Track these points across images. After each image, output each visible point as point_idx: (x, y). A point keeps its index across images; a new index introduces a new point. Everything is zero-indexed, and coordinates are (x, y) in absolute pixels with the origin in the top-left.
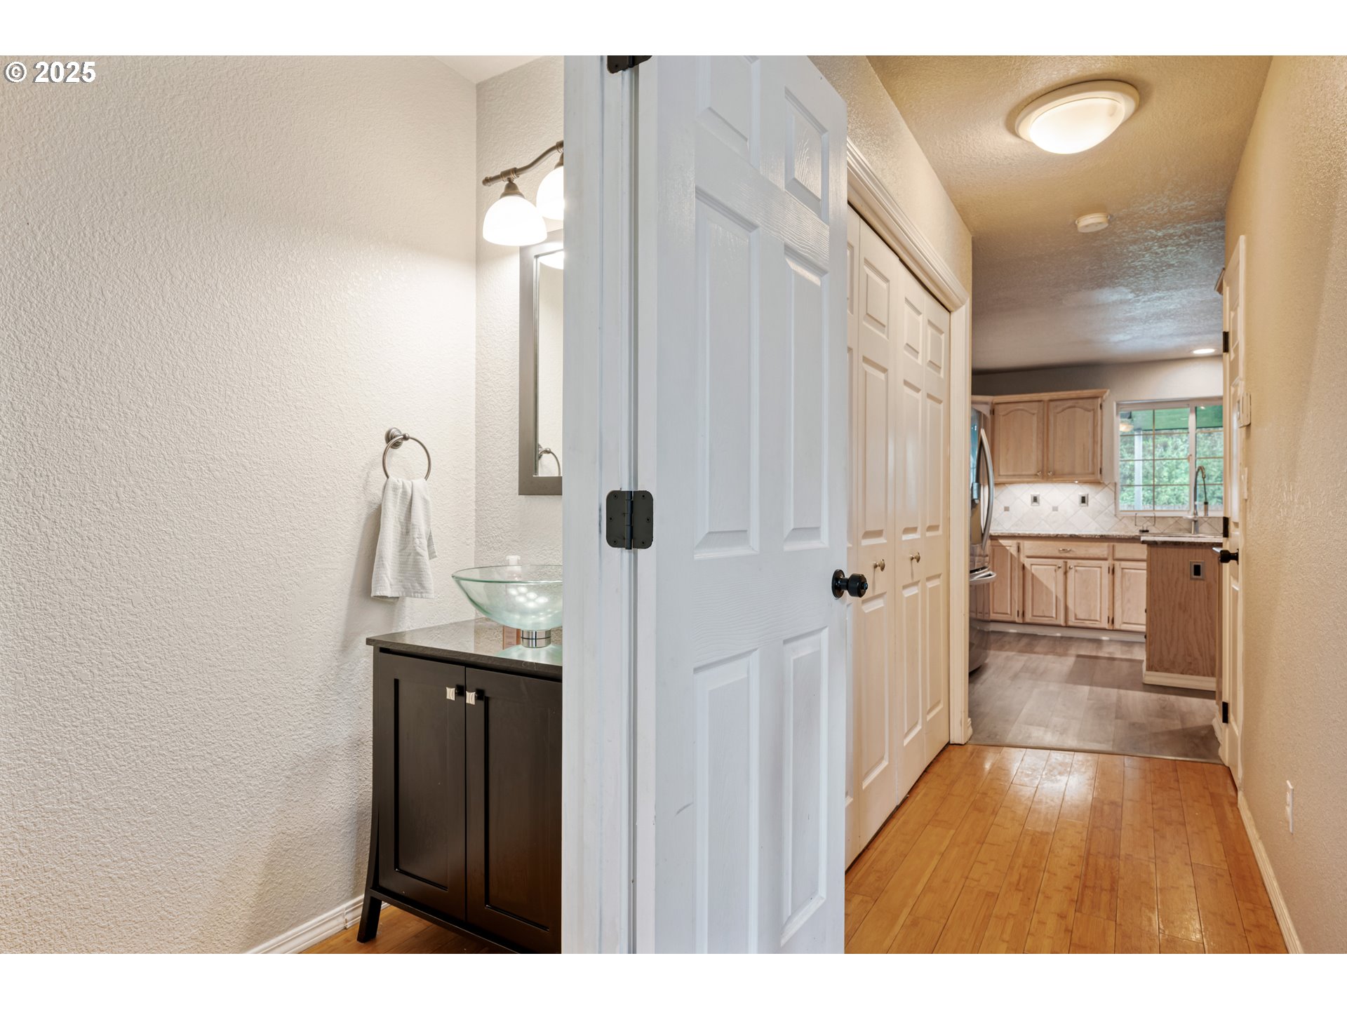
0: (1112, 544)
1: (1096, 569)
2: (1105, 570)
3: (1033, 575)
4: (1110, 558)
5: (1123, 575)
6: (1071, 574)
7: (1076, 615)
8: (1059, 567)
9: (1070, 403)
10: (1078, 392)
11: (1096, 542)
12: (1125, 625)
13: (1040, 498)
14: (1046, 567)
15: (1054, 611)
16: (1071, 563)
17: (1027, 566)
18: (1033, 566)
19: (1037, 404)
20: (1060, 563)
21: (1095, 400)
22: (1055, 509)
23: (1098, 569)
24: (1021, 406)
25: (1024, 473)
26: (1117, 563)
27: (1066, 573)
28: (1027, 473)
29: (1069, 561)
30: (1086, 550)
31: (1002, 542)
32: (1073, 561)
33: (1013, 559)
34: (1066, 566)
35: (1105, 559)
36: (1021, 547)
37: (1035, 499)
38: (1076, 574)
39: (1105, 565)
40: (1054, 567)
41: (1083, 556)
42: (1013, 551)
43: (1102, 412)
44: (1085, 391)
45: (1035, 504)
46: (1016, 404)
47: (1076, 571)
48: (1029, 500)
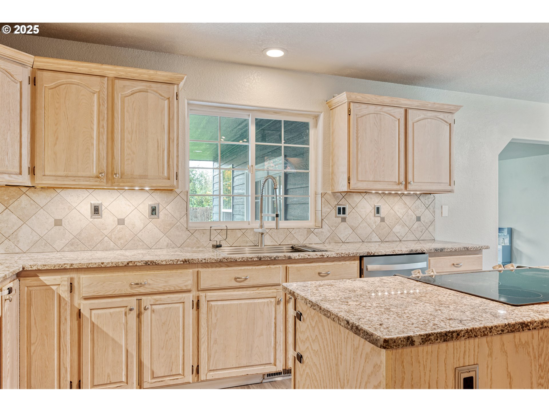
0: (196, 270)
1: (177, 305)
2: (189, 305)
3: (93, 324)
4: (194, 289)
5: (209, 309)
6: (146, 316)
7: (153, 373)
8: (131, 310)
9: (141, 86)
10: (152, 72)
11: (177, 269)
12: (212, 373)
13: (103, 208)
14: (112, 310)
15: (124, 373)
16: (147, 301)
17: (85, 312)
18: (93, 312)
19: (98, 79)
20: (132, 302)
21: (171, 86)
22: (121, 222)
23: (181, 305)
24: (76, 79)
25: (80, 174)
26: (202, 294)
27: (139, 315)
28: (84, 174)
29: (143, 298)
30: (166, 282)
31: (44, 278)
32: (149, 297)
33: (63, 304)
34: (139, 306)
35: (189, 291)
36: (75, 284)
37: (96, 210)
38: (153, 315)
39: (189, 298)
40: (123, 309)
41: (161, 290)
42: (64, 291)
43: (178, 103)
44: (159, 73)
45: (96, 216)
46: (70, 75)
47: (153, 311)
48: (87, 210)
